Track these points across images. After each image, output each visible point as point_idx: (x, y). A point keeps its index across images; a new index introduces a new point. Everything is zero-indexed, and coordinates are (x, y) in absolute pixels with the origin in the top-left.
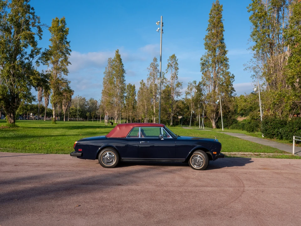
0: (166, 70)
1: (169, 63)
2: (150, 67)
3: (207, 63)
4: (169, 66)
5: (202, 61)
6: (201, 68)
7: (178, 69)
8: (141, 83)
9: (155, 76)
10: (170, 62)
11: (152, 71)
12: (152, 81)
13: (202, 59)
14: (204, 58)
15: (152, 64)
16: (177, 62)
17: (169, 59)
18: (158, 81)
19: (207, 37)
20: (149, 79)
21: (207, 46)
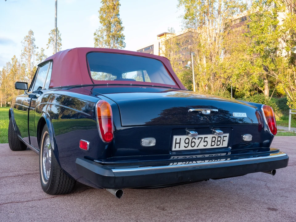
0: (47, 45)
1: (51, 37)
2: (24, 40)
3: (101, 39)
4: (50, 41)
5: (96, 36)
6: (95, 43)
7: (61, 44)
8: (13, 59)
9: (31, 52)
10: (51, 35)
11: (28, 45)
12: (27, 57)
13: (95, 34)
14: (98, 33)
15: (27, 37)
16: (60, 37)
17: (50, 33)
18: (36, 57)
19: (101, 9)
20: (23, 55)
21: (102, 19)
